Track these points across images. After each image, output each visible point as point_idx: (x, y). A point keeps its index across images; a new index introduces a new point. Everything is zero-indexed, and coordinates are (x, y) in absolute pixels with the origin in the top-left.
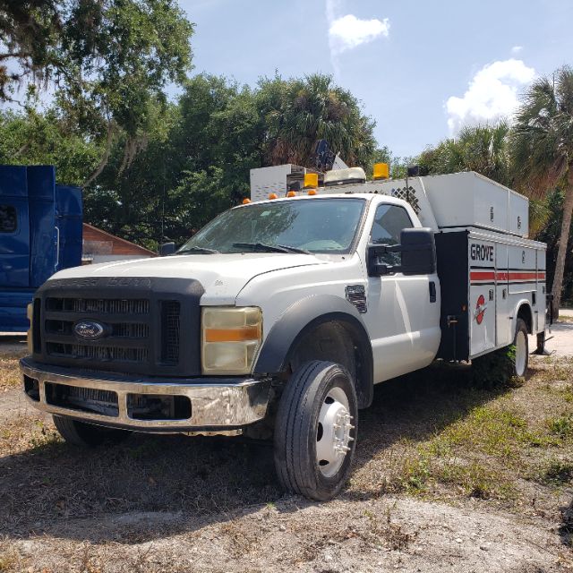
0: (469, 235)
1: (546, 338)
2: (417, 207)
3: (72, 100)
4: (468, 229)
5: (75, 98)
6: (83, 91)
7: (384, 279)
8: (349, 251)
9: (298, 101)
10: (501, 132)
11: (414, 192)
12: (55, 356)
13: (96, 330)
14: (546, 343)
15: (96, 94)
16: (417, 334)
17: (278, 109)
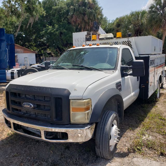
0: (150, 58)
1: (164, 84)
2: (131, 48)
3: (8, 5)
4: (149, 55)
5: (9, 4)
6: (12, 1)
7: (126, 77)
8: (115, 69)
9: (80, 3)
10: (144, 13)
11: (131, 42)
12: (16, 112)
13: (31, 106)
14: (164, 85)
15: (16, 2)
16: (134, 93)
17: (73, 5)
